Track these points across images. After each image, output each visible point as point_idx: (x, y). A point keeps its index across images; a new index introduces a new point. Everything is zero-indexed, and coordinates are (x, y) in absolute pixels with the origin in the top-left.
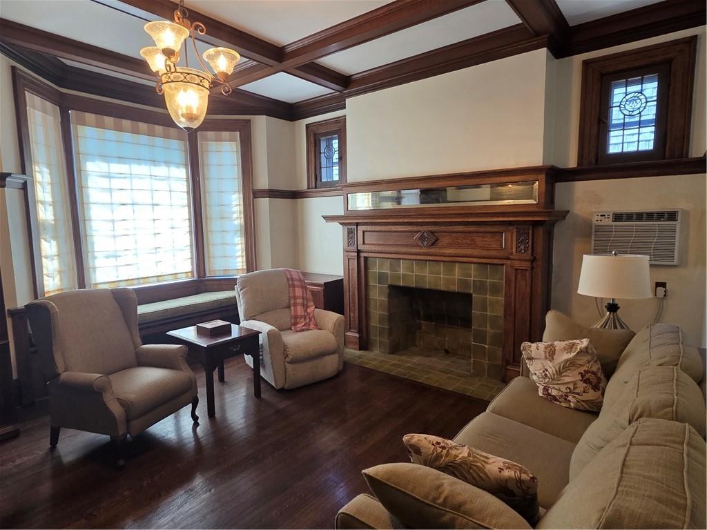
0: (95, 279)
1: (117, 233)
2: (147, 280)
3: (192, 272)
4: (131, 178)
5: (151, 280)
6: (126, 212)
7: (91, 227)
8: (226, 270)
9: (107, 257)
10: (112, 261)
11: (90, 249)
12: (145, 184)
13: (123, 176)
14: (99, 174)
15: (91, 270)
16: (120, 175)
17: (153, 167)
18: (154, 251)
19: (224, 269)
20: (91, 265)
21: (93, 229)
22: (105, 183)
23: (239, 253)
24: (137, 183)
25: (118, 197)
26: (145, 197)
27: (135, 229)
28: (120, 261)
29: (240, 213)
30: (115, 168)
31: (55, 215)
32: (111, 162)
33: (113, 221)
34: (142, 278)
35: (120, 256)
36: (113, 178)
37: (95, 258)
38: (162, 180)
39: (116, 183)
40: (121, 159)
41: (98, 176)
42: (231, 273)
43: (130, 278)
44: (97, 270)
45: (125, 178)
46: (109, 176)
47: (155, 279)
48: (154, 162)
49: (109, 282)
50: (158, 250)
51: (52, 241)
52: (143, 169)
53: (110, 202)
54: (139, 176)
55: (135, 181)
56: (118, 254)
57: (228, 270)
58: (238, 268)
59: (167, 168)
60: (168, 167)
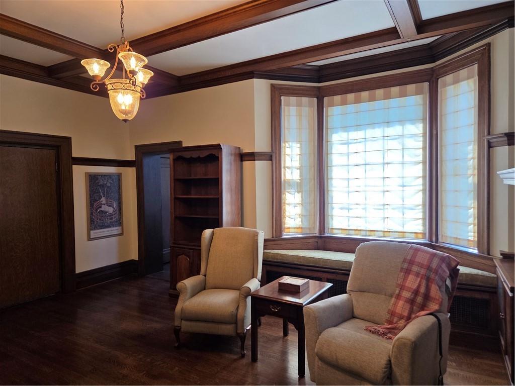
0: (332, 224)
1: (350, 190)
2: (372, 233)
3: (424, 234)
4: (365, 141)
5: (377, 233)
6: (358, 172)
7: (332, 185)
8: (457, 238)
9: (342, 209)
10: (345, 212)
11: (330, 201)
12: (378, 145)
13: (358, 141)
14: (340, 142)
15: (329, 217)
16: (356, 141)
17: (386, 129)
18: (382, 207)
19: (455, 236)
20: (330, 214)
21: (333, 186)
22: (344, 149)
23: (471, 220)
24: (370, 145)
25: (354, 159)
26: (377, 158)
27: (366, 186)
28: (352, 213)
29: (474, 169)
30: (353, 135)
31: (301, 176)
32: (350, 131)
33: (348, 179)
34: (369, 231)
35: (351, 209)
36: (351, 143)
37: (333, 208)
38: (396, 139)
39: (353, 148)
40: (358, 127)
41: (339, 144)
42: (462, 243)
43: (359, 228)
44: (334, 218)
45: (360, 142)
46: (348, 143)
47: (382, 234)
48: (388, 123)
49: (342, 229)
50: (386, 207)
51: (296, 193)
52: (377, 132)
53: (346, 164)
54: (372, 139)
55: (369, 144)
56: (351, 207)
57: (459, 239)
58: (470, 238)
59: (401, 127)
60: (403, 125)
